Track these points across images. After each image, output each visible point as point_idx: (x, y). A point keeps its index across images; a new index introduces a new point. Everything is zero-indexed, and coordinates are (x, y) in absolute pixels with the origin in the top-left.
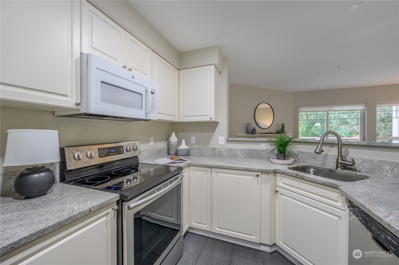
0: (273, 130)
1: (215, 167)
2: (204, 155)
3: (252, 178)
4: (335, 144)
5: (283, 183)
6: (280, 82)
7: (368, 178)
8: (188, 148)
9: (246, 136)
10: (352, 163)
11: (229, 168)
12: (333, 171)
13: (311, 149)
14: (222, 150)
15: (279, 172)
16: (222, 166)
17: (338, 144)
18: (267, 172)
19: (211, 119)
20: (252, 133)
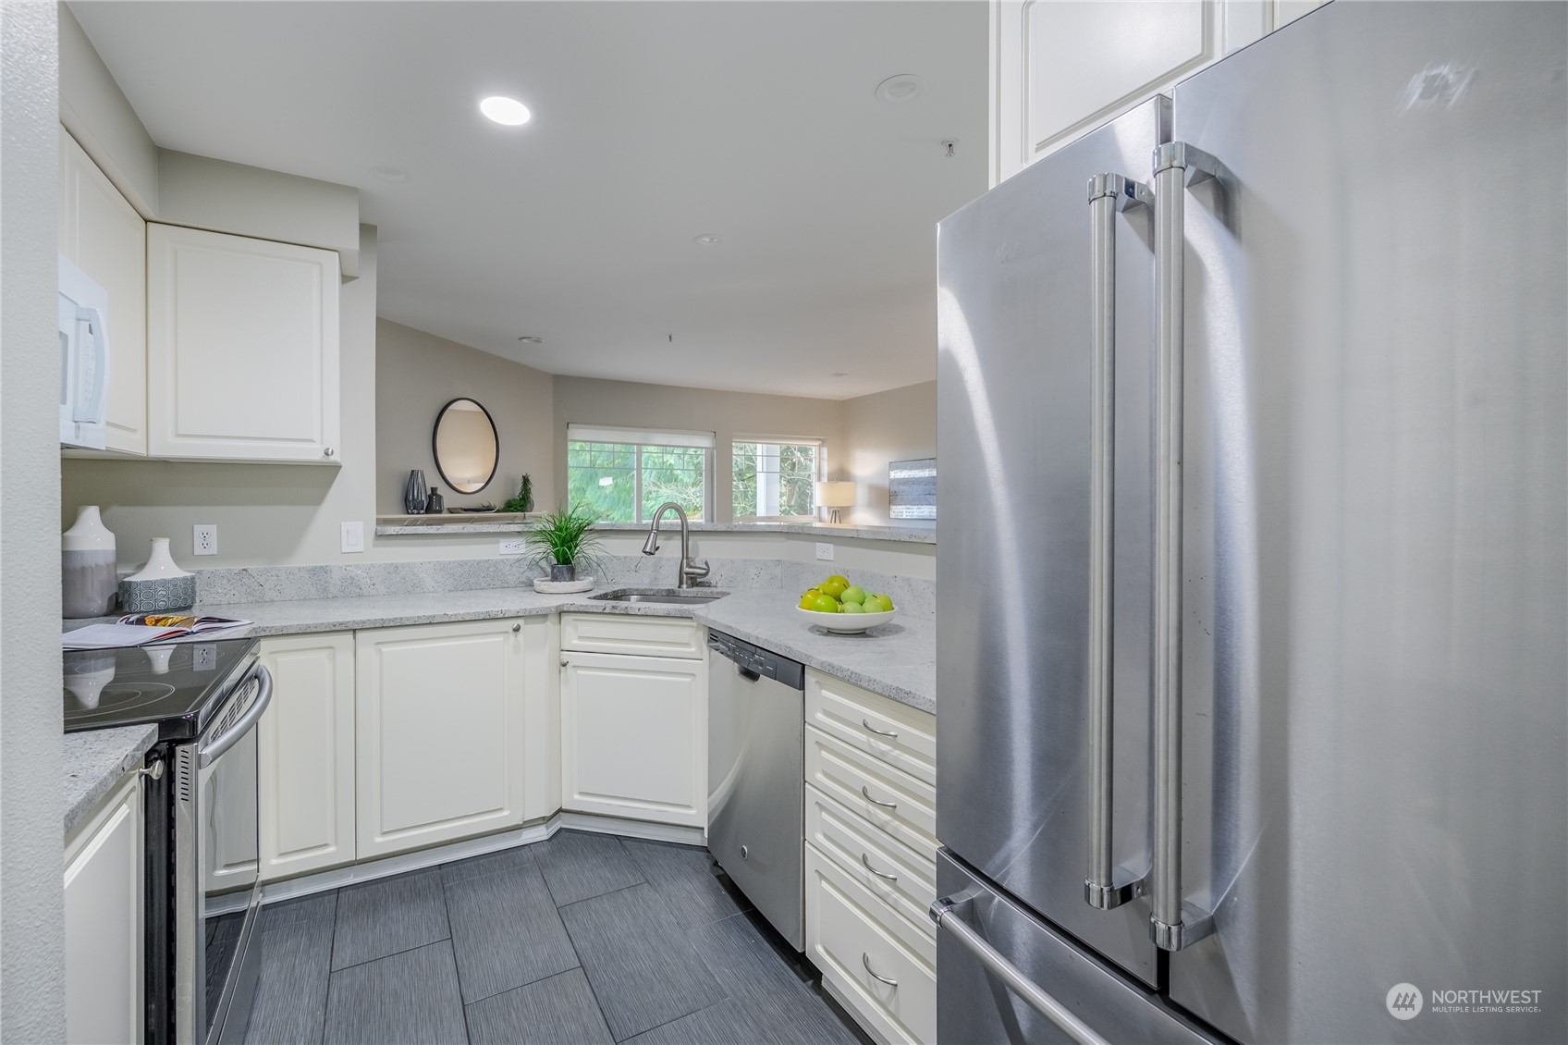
0: (496, 497)
1: (372, 626)
2: (272, 601)
3: (500, 639)
4: (675, 532)
5: (580, 638)
6: (524, 340)
7: (729, 594)
8: (189, 575)
9: (405, 520)
10: (704, 571)
11: (428, 622)
12: (674, 592)
13: (633, 547)
14: (360, 572)
15: (572, 609)
16: (401, 619)
17: (682, 531)
18: (542, 616)
19: (327, 454)
20: (428, 511)
